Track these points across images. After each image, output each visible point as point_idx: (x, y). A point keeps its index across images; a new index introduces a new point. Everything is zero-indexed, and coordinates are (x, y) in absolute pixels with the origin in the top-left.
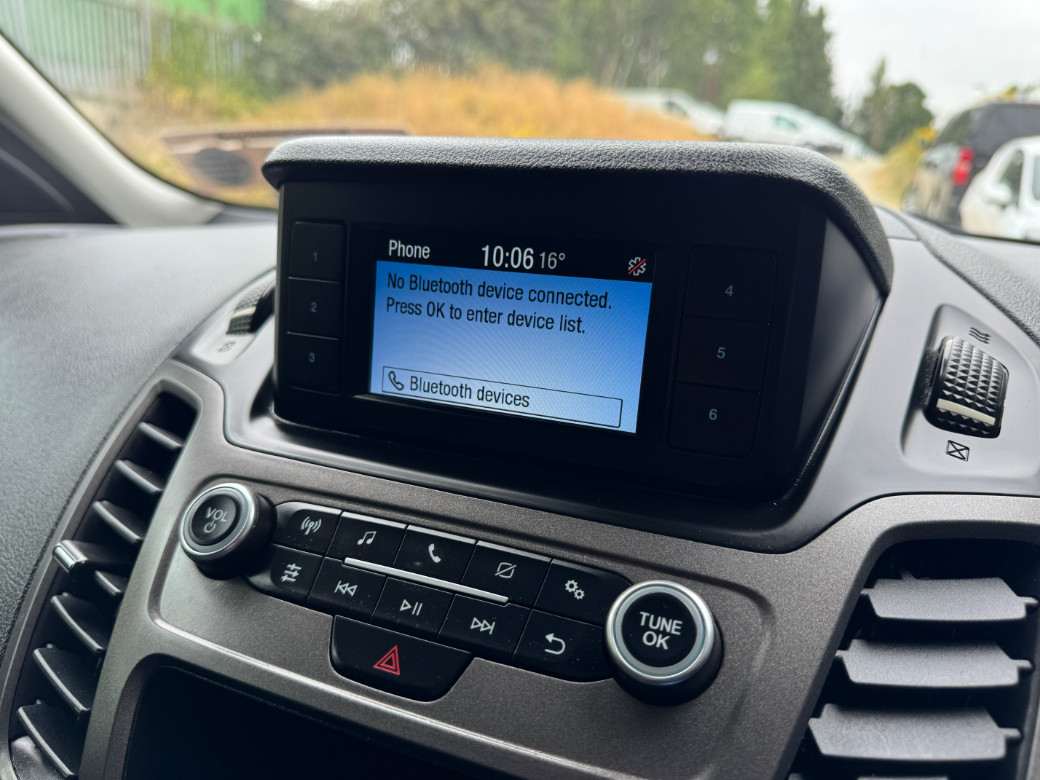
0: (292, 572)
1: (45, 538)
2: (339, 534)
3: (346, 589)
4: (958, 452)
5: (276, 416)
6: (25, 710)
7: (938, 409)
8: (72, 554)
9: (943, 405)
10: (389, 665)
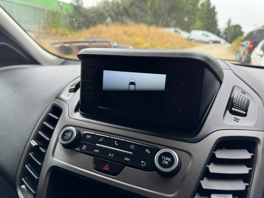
0: (84, 147)
1: (27, 140)
2: (95, 139)
3: (96, 151)
4: (236, 120)
5: (80, 112)
6: (24, 179)
7: (232, 110)
8: (34, 143)
9: (233, 109)
10: (106, 168)
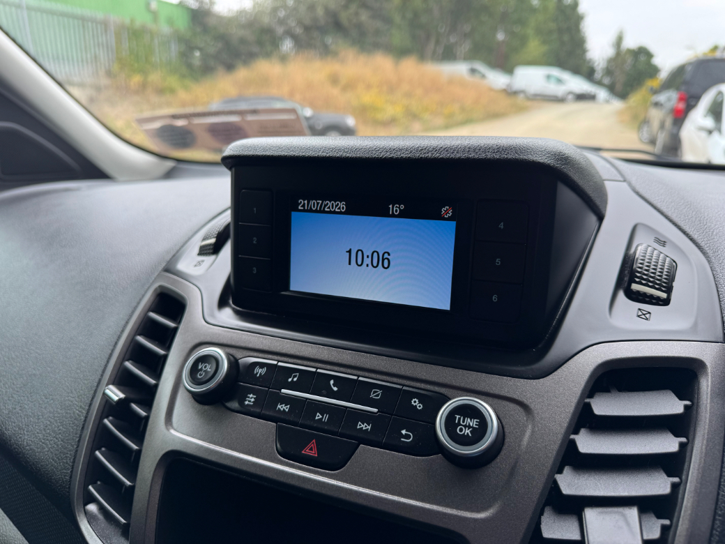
0: (251, 399)
2: (278, 376)
3: (282, 407)
4: (644, 316)
5: (233, 306)
6: (93, 486)
7: (632, 290)
8: (115, 394)
9: (635, 287)
10: (311, 451)
